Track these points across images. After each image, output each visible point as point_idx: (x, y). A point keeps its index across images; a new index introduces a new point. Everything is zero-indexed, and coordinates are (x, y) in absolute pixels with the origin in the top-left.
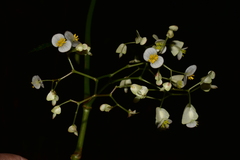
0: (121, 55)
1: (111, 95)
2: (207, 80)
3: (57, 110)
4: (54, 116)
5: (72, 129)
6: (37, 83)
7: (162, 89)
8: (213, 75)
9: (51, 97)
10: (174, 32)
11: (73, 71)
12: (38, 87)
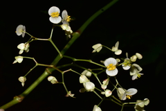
0: (94, 51)
1: (63, 73)
2: (141, 104)
3: (19, 60)
4: (15, 62)
5: (22, 79)
6: (20, 31)
7: (103, 93)
8: (147, 102)
9: (22, 47)
10: (137, 59)
11: (50, 39)
12: (19, 34)
